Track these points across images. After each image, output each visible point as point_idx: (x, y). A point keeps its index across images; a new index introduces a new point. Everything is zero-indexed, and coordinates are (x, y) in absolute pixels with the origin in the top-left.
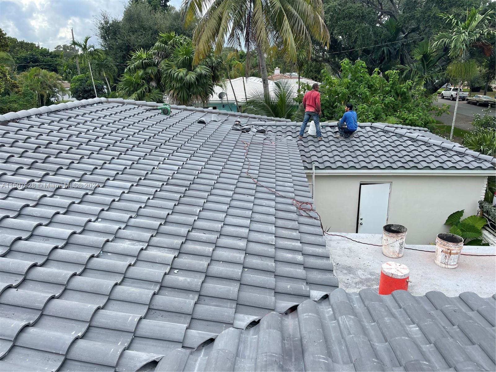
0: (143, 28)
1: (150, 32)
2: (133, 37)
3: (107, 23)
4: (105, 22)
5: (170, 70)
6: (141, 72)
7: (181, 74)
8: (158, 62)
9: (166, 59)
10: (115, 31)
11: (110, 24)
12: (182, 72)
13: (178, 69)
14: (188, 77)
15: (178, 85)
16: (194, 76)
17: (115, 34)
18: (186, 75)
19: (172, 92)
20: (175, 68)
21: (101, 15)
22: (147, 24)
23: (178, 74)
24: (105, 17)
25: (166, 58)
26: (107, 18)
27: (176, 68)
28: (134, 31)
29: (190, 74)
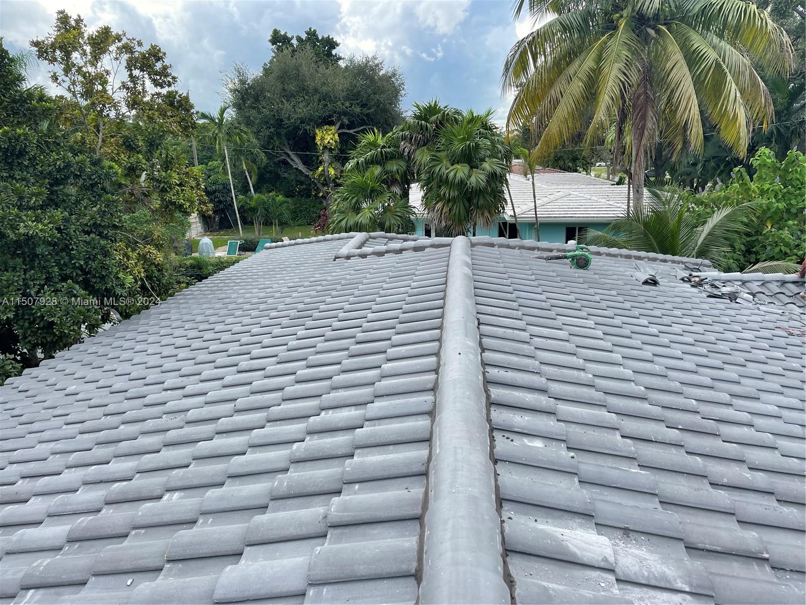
0: (303, 90)
1: (316, 97)
2: (287, 106)
3: (243, 82)
4: (241, 81)
5: (440, 166)
6: (377, 170)
7: (460, 175)
8: (409, 152)
9: (425, 148)
10: (257, 96)
11: (248, 84)
12: (461, 171)
13: (452, 165)
14: (473, 179)
15: (454, 193)
16: (483, 177)
17: (257, 99)
18: (470, 176)
19: (439, 205)
20: (446, 162)
21: (234, 70)
22: (310, 84)
23: (455, 175)
24: (240, 73)
25: (425, 145)
26: (243, 74)
27: (449, 165)
28: (289, 96)
29: (474, 174)
